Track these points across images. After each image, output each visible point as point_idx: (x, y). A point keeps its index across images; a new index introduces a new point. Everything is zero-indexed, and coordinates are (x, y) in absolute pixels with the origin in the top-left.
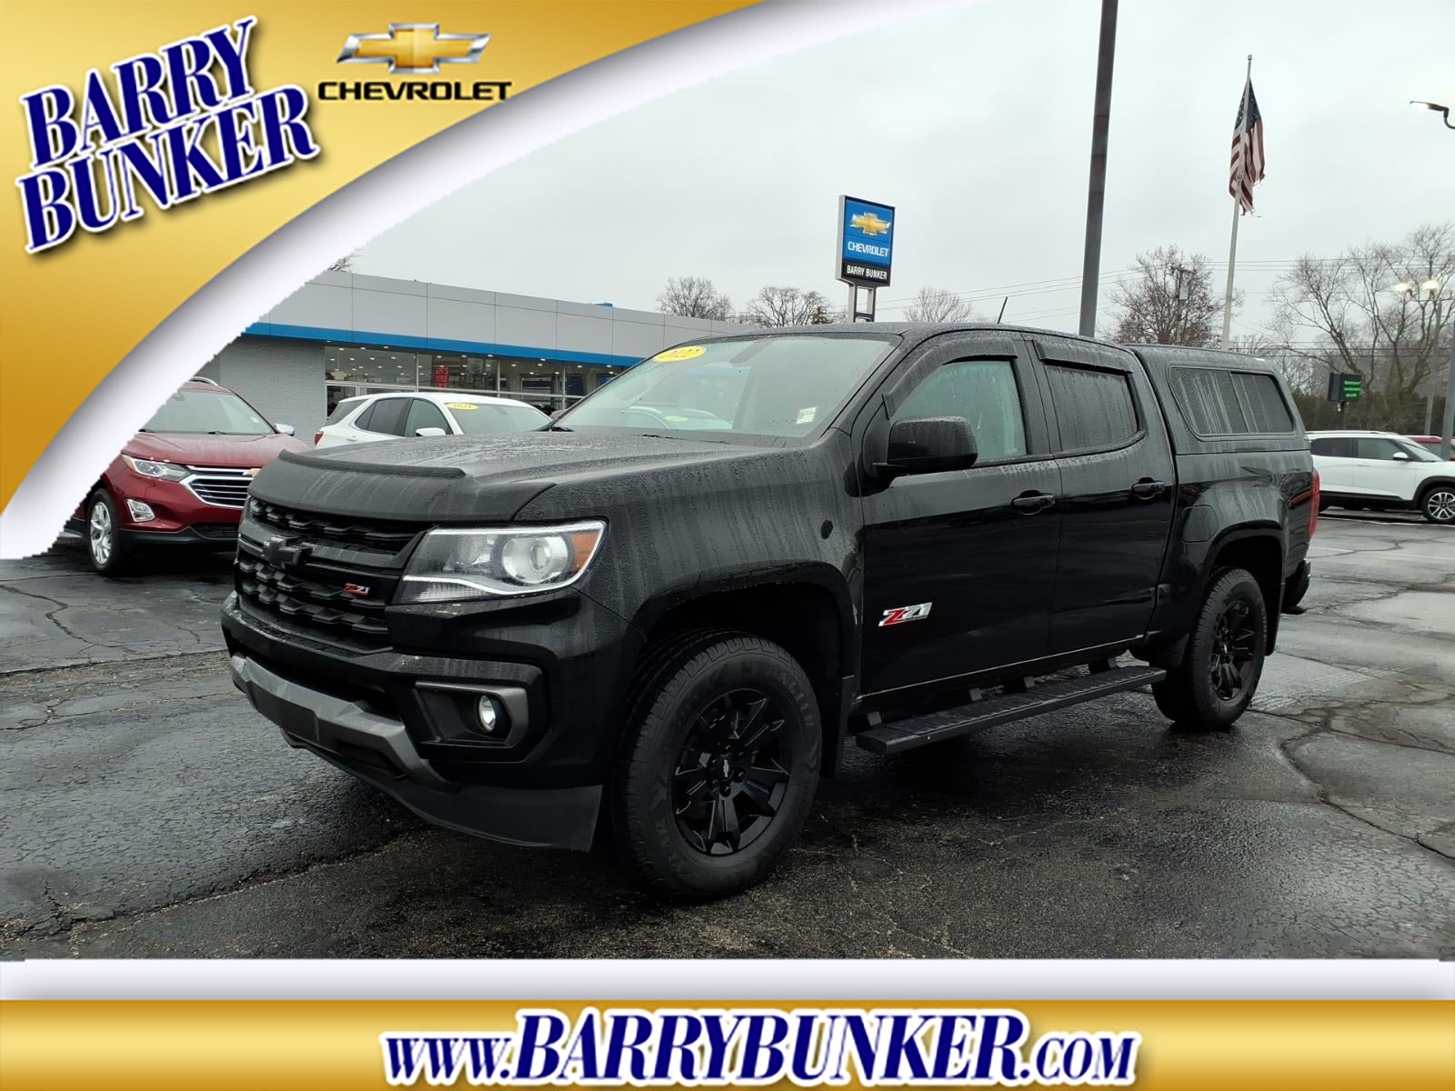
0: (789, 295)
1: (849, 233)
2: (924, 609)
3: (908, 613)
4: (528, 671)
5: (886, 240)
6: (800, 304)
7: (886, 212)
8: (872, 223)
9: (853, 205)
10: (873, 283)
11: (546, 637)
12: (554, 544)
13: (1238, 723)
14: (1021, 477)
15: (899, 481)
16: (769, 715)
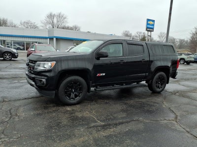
0: (140, 33)
1: (148, 24)
2: (104, 74)
3: (101, 75)
4: (46, 78)
5: (153, 25)
6: (142, 34)
7: (153, 21)
8: (152, 23)
9: (148, 20)
10: (151, 31)
11: (47, 74)
12: (49, 64)
13: (161, 93)
14: (121, 58)
15: (100, 59)
16: (79, 85)
